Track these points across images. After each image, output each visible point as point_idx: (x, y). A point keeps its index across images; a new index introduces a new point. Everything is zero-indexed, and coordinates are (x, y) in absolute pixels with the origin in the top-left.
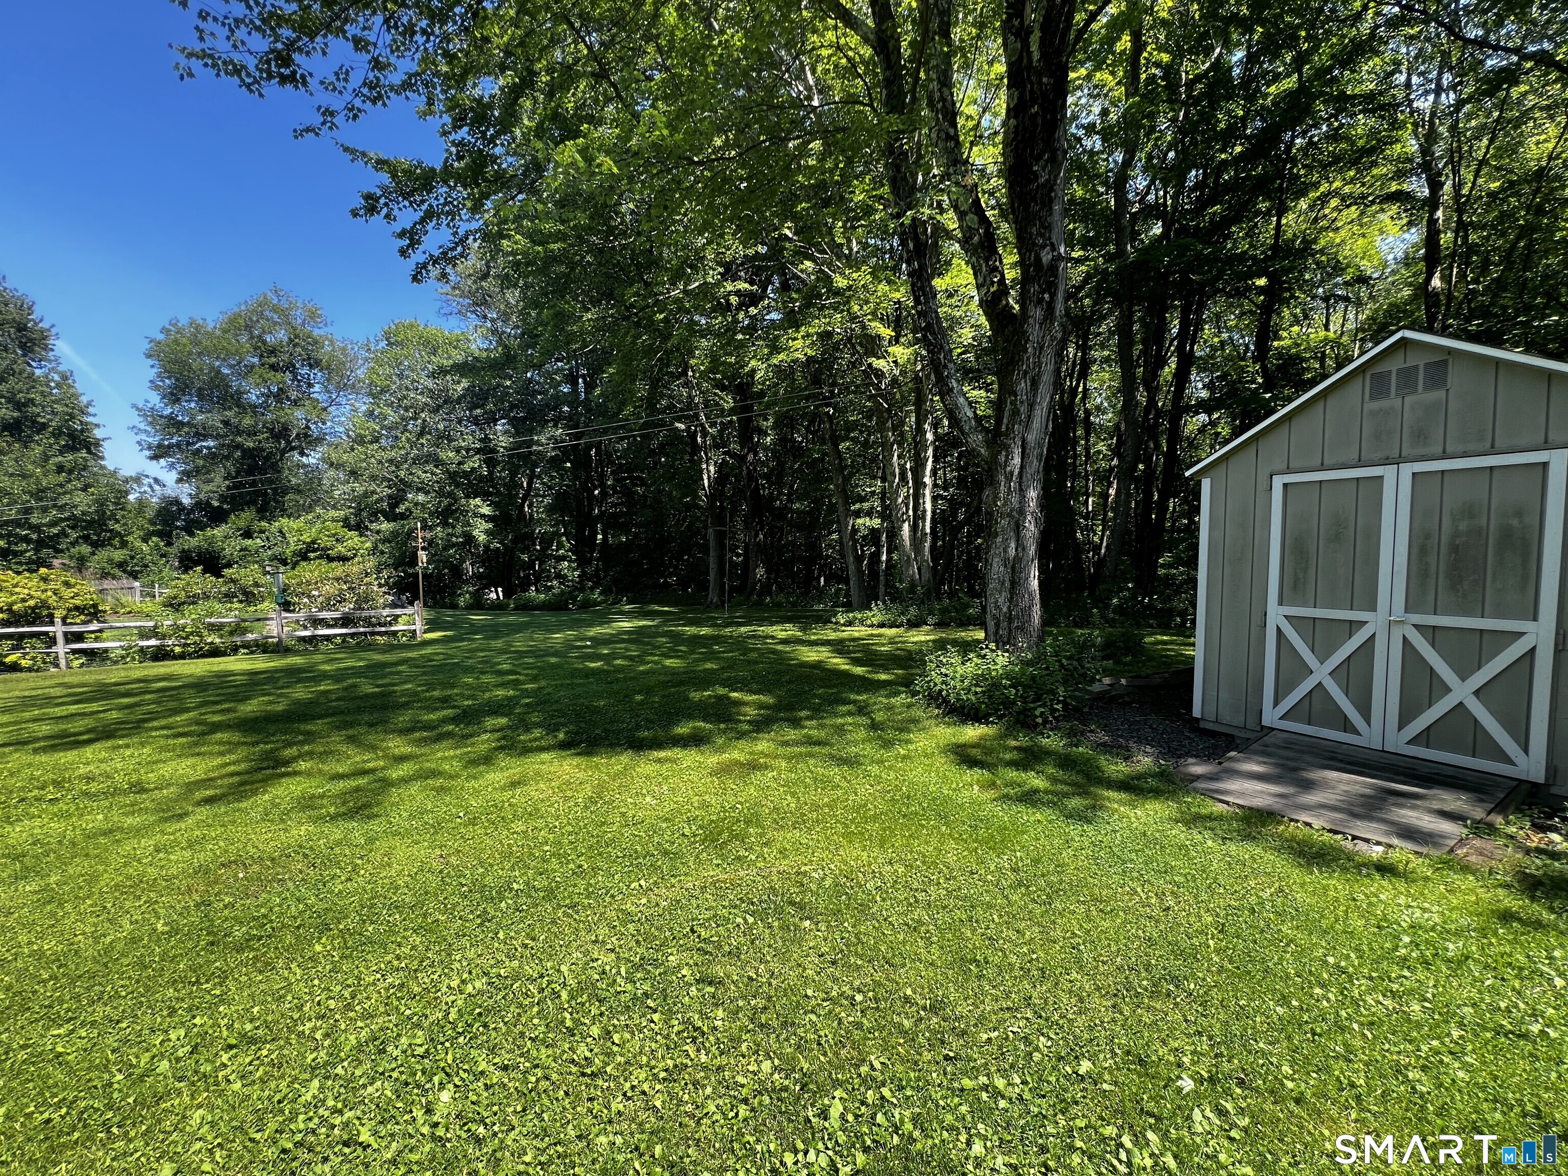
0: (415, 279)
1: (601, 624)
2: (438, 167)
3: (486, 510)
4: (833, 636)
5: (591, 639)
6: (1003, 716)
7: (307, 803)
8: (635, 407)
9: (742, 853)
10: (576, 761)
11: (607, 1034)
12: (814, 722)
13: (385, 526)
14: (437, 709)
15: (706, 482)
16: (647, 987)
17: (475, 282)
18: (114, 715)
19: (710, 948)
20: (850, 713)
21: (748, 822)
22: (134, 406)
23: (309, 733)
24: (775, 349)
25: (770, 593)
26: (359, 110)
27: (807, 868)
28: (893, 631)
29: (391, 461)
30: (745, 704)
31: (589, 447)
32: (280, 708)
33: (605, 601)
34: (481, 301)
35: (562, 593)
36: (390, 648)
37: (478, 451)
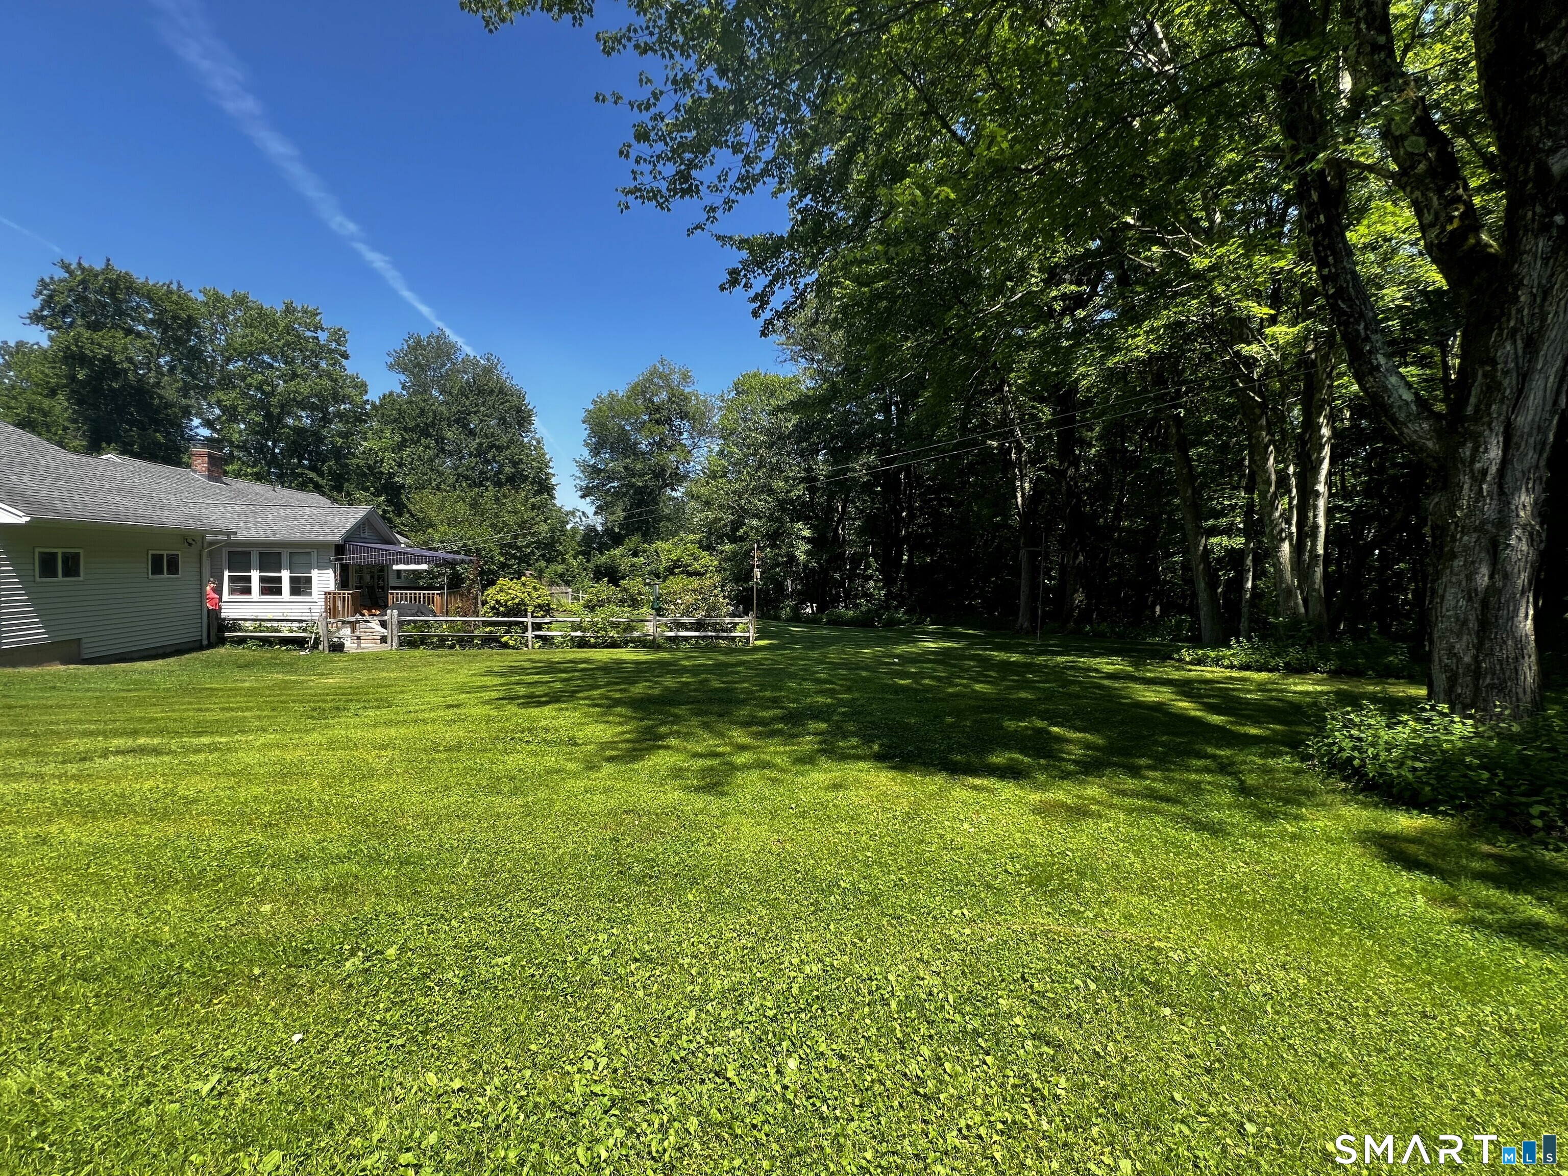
0: (763, 334)
1: (907, 643)
2: (786, 235)
3: (806, 533)
4: (1176, 675)
5: (897, 656)
6: (1463, 807)
7: (677, 773)
8: (949, 428)
9: (1076, 907)
10: (891, 774)
11: (938, 1060)
12: (1158, 774)
13: (728, 547)
14: (768, 708)
15: (1019, 500)
16: (976, 1023)
17: (806, 330)
18: (558, 685)
19: (1044, 1003)
20: (1207, 770)
21: (1082, 874)
22: (575, 460)
23: (676, 716)
24: (1111, 349)
25: (1090, 621)
26: (733, 201)
27: (1162, 945)
28: (1264, 675)
29: (734, 492)
30: (1068, 741)
31: (899, 469)
32: (656, 692)
33: (909, 621)
34: (809, 346)
35: (869, 611)
36: (730, 651)
37: (803, 480)
